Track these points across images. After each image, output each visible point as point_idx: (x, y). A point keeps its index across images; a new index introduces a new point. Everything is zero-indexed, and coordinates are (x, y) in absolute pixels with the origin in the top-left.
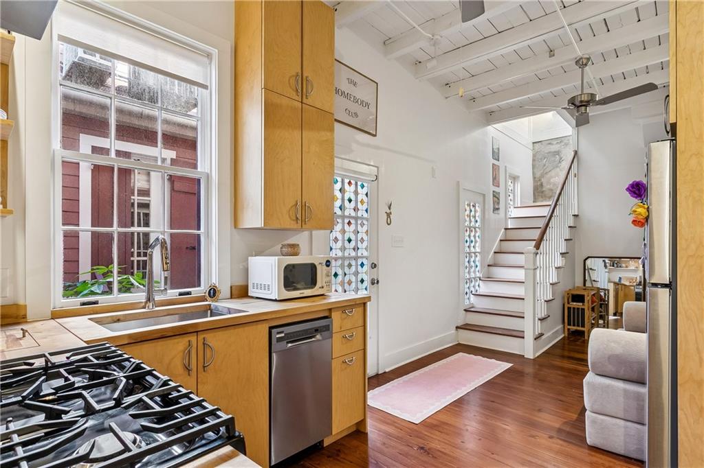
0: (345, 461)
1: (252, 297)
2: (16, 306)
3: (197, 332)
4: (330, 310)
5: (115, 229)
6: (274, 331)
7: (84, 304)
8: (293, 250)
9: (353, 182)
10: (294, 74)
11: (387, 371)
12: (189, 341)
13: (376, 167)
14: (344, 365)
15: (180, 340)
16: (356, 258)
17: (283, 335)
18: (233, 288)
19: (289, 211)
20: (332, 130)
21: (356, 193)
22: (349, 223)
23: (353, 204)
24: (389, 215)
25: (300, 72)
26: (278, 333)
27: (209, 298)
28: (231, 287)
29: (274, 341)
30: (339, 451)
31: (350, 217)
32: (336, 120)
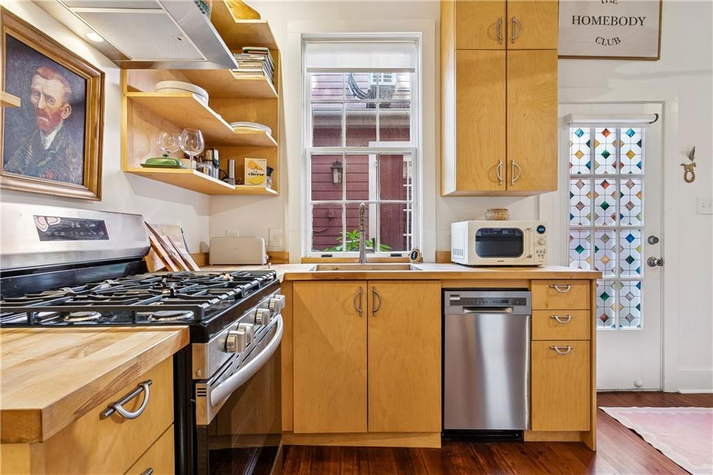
0: (541, 466)
1: (453, 263)
2: (283, 252)
3: (368, 280)
4: (530, 281)
5: (344, 201)
6: (446, 293)
7: (323, 256)
8: (499, 213)
9: (611, 130)
10: (496, 21)
11: (683, 391)
12: (360, 287)
13: (660, 102)
14: (552, 353)
15: (353, 285)
16: (618, 229)
17: (459, 299)
18: (438, 253)
19: (489, 172)
20: (554, 69)
21: (618, 144)
22: (605, 184)
23: (611, 159)
24: (688, 168)
25: (503, 16)
26: (452, 296)
27: (411, 260)
28: (436, 252)
29: (447, 303)
30: (541, 453)
31: (606, 175)
32: (560, 57)
